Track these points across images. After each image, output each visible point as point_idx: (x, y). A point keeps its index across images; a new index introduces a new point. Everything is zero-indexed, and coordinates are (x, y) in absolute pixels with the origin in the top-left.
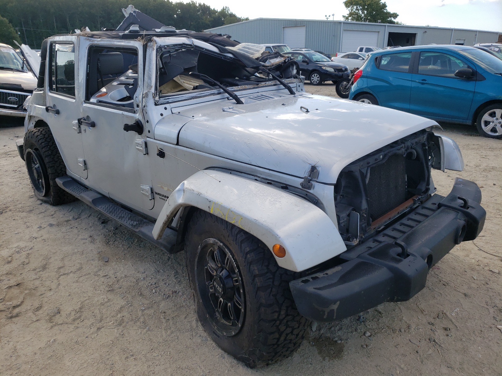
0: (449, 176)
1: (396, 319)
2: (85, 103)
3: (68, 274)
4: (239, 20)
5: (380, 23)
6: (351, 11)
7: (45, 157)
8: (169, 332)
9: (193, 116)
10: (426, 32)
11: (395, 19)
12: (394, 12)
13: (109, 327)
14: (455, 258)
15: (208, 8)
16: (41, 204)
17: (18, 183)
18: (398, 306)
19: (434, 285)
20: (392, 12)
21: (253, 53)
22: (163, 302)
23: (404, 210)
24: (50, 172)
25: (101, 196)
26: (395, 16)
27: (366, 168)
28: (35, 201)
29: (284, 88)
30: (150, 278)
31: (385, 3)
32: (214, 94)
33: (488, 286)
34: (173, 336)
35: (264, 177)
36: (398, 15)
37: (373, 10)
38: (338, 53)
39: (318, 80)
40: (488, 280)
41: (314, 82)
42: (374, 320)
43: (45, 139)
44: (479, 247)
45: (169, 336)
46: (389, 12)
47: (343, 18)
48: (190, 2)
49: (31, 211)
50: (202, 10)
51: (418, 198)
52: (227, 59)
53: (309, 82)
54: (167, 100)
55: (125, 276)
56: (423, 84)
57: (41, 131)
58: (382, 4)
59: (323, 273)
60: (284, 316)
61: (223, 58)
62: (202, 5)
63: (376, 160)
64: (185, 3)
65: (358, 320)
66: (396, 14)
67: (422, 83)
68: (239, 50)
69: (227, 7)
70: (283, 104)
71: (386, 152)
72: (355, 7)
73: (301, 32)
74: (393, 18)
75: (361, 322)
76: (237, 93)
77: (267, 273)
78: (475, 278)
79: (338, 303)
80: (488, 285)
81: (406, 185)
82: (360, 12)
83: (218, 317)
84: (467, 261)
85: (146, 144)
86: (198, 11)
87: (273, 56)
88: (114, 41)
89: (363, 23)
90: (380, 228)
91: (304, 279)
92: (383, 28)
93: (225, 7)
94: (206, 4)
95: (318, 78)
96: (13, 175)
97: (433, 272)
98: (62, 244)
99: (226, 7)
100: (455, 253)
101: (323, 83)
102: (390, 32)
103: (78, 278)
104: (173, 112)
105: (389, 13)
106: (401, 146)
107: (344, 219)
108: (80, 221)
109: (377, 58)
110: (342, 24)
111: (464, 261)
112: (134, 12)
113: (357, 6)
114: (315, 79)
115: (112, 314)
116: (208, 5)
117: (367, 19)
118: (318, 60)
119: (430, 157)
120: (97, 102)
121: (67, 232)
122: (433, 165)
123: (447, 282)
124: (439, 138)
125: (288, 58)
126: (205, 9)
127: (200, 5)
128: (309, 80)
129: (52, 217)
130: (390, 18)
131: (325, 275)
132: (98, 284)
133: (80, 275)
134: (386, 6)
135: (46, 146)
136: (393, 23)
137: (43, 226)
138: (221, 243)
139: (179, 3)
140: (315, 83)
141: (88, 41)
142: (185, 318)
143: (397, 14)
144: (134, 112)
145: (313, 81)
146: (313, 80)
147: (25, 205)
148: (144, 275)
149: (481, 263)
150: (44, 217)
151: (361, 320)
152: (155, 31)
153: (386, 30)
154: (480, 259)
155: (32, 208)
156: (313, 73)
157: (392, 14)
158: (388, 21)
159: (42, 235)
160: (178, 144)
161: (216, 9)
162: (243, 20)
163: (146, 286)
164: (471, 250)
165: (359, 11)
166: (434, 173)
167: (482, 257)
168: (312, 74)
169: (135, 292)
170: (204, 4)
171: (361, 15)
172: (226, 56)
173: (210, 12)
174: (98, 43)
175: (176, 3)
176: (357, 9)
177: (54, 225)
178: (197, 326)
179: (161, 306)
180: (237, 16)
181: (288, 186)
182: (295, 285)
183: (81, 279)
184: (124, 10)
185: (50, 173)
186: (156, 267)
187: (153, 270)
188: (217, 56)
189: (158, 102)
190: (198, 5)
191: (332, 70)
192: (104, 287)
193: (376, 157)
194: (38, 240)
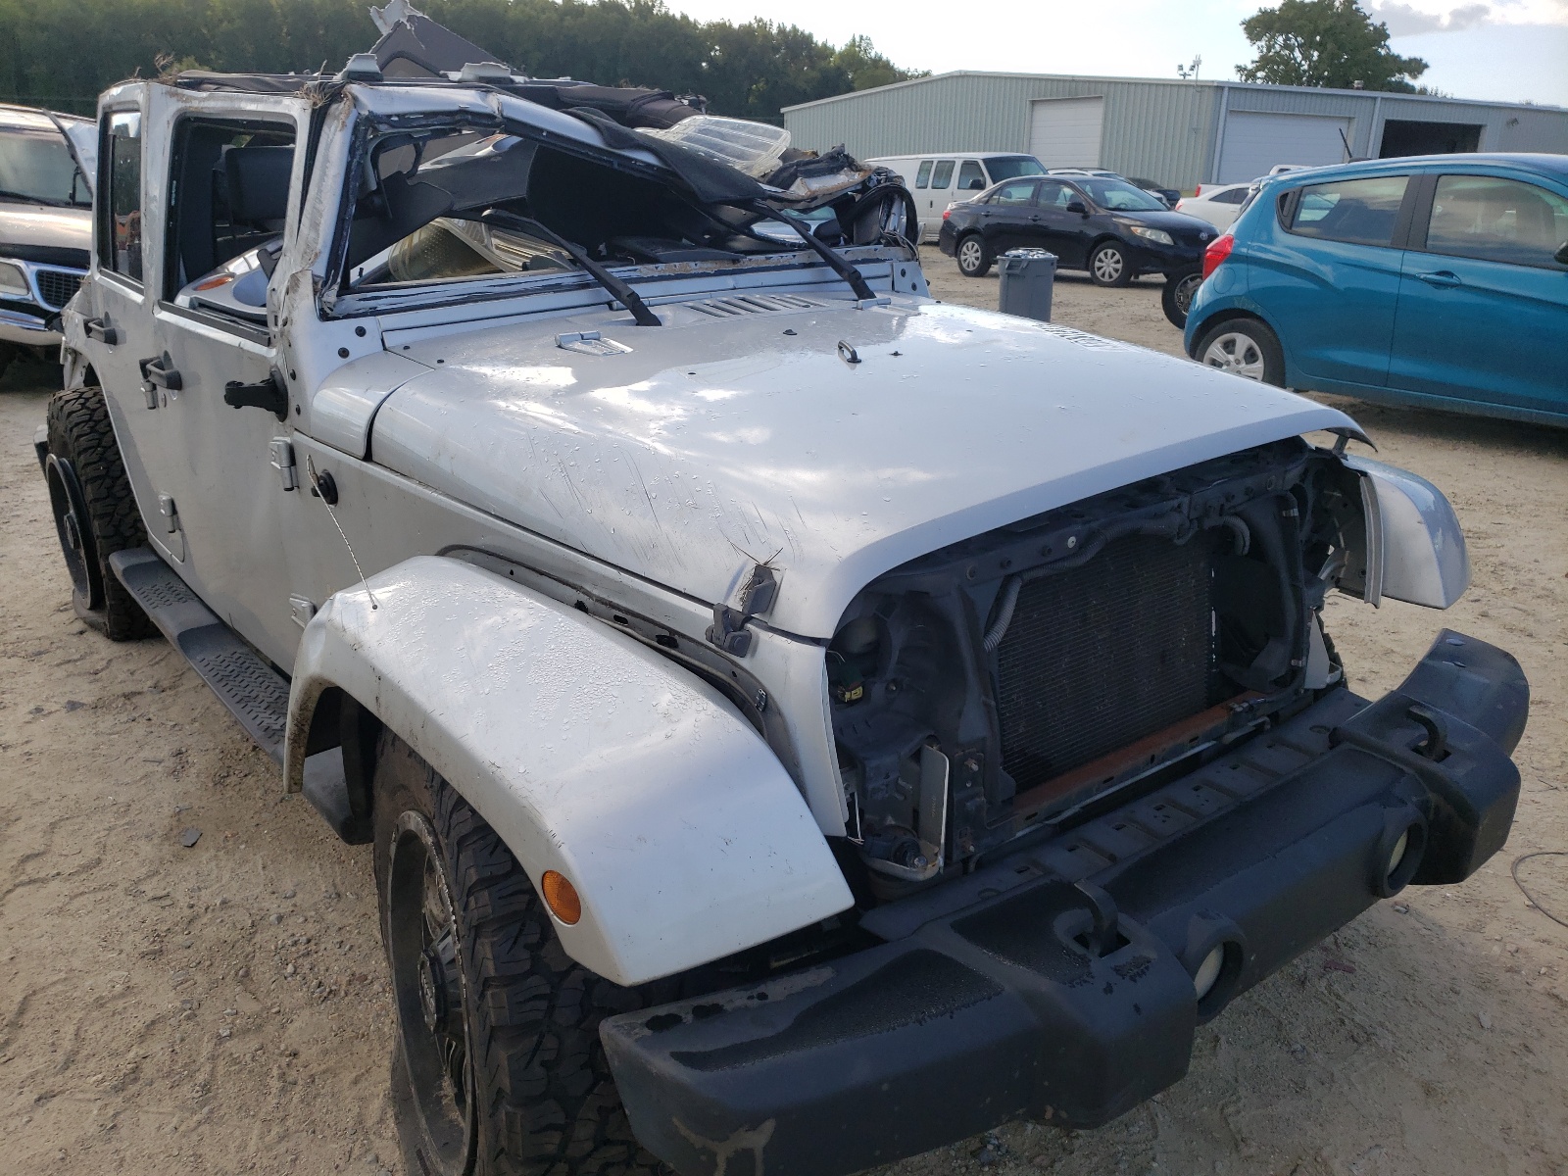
0: (1484, 615)
1: (1122, 1166)
2: (163, 308)
3: (44, 881)
4: (903, 77)
5: (1358, 89)
6: (1265, 50)
7: (86, 482)
8: (276, 1130)
9: (440, 361)
10: (1515, 121)
11: (1415, 77)
12: (1412, 56)
13: (80, 1096)
14: (1425, 932)
15: (807, 40)
16: (81, 633)
17: (48, 560)
18: (1148, 1108)
19: (1313, 1037)
20: (1405, 57)
21: (743, 152)
22: (307, 1012)
23: (1179, 750)
24: (98, 533)
25: (216, 621)
26: (1417, 67)
27: (998, 583)
28: (67, 622)
29: (838, 277)
30: (301, 920)
31: (1384, 24)
32: (557, 288)
33: (1529, 1059)
34: (284, 1150)
35: (604, 596)
36: (1426, 66)
37: (1341, 47)
38: (1203, 187)
39: (1116, 271)
40: (1536, 1034)
41: (1103, 275)
42: (1038, 1160)
43: (91, 424)
44: (1531, 893)
45: (269, 1149)
46: (1396, 54)
47: (1239, 75)
48: (753, 21)
49: (40, 653)
50: (787, 48)
51: (1245, 705)
52: (633, 169)
53: (1087, 274)
54: (372, 303)
55: (224, 902)
56: (1438, 285)
57: (87, 399)
58: (1372, 28)
59: (749, 993)
60: (589, 1146)
61: (616, 166)
62: (788, 29)
63: (1045, 551)
64: (736, 26)
65: (974, 1154)
66: (1421, 60)
67: (1437, 283)
68: (688, 139)
69: (864, 37)
70: (789, 332)
71: (1094, 525)
72: (1280, 39)
73: (1089, 118)
74: (1410, 74)
75: (983, 1165)
76: (640, 289)
77: (531, 973)
78: (1487, 1023)
79: (769, 1126)
80: (1531, 1056)
81: (1212, 652)
82: (1297, 54)
83: (446, 1096)
84: (1469, 950)
85: (291, 451)
86: (776, 50)
87: (823, 165)
88: (241, 99)
89: (1304, 89)
90: (1059, 813)
91: (662, 1011)
92: (1370, 103)
93: (858, 39)
94: (800, 28)
95: (1118, 262)
96: (45, 535)
97: (1324, 983)
98: (78, 773)
99: (861, 37)
100: (1430, 914)
101: (1132, 278)
102: (1390, 118)
103: (67, 899)
104: (387, 345)
105: (1396, 58)
106: (1175, 503)
107: (887, 776)
108: (170, 700)
109: (1285, 196)
110: (1226, 89)
111: (1458, 947)
112: (410, 18)
113: (1287, 37)
114: (1109, 266)
115: (114, 1045)
116: (807, 32)
117: (1321, 77)
118: (1123, 207)
119: (1331, 549)
120: (192, 306)
121: (110, 734)
122: (1339, 579)
123: (1370, 1030)
124: (1362, 478)
125: (879, 174)
126: (797, 44)
127: (782, 31)
128: (1087, 270)
129: (92, 678)
130: (1398, 75)
131: (756, 1002)
132: (123, 928)
133: (82, 889)
134: (1387, 37)
135: (90, 448)
136: (1410, 90)
137: (48, 707)
138: (429, 833)
139: (719, 24)
140: (1106, 279)
141: (174, 99)
142: (356, 1082)
143: (1424, 62)
144: (269, 343)
145: (1099, 274)
146: (1099, 268)
147: (31, 632)
148: (286, 907)
149: (1523, 961)
150: (68, 676)
151: (985, 1157)
152: (447, 77)
153: (1377, 111)
154: (1527, 943)
155: (46, 644)
156: (1103, 245)
157: (1405, 62)
158: (1390, 83)
159: (30, 738)
160: (368, 457)
161: (830, 44)
162: (912, 77)
163: (273, 948)
164: (1500, 905)
165: (1292, 51)
166: (1338, 612)
167: (1536, 936)
168: (1096, 251)
169: (228, 965)
170: (794, 27)
171: (1300, 65)
172: (631, 159)
173: (813, 53)
174: (202, 105)
175: (709, 25)
176: (1286, 46)
177: (83, 705)
178: (381, 1121)
179: (291, 1028)
180: (895, 67)
181: (676, 637)
182: (617, 1035)
183: (76, 903)
184: (378, 12)
185: (98, 537)
186: (338, 880)
187: (324, 889)
188: (594, 158)
189: (332, 310)
190: (774, 31)
191: (1165, 239)
192: (138, 937)
193: (1049, 540)
194: (10, 753)
